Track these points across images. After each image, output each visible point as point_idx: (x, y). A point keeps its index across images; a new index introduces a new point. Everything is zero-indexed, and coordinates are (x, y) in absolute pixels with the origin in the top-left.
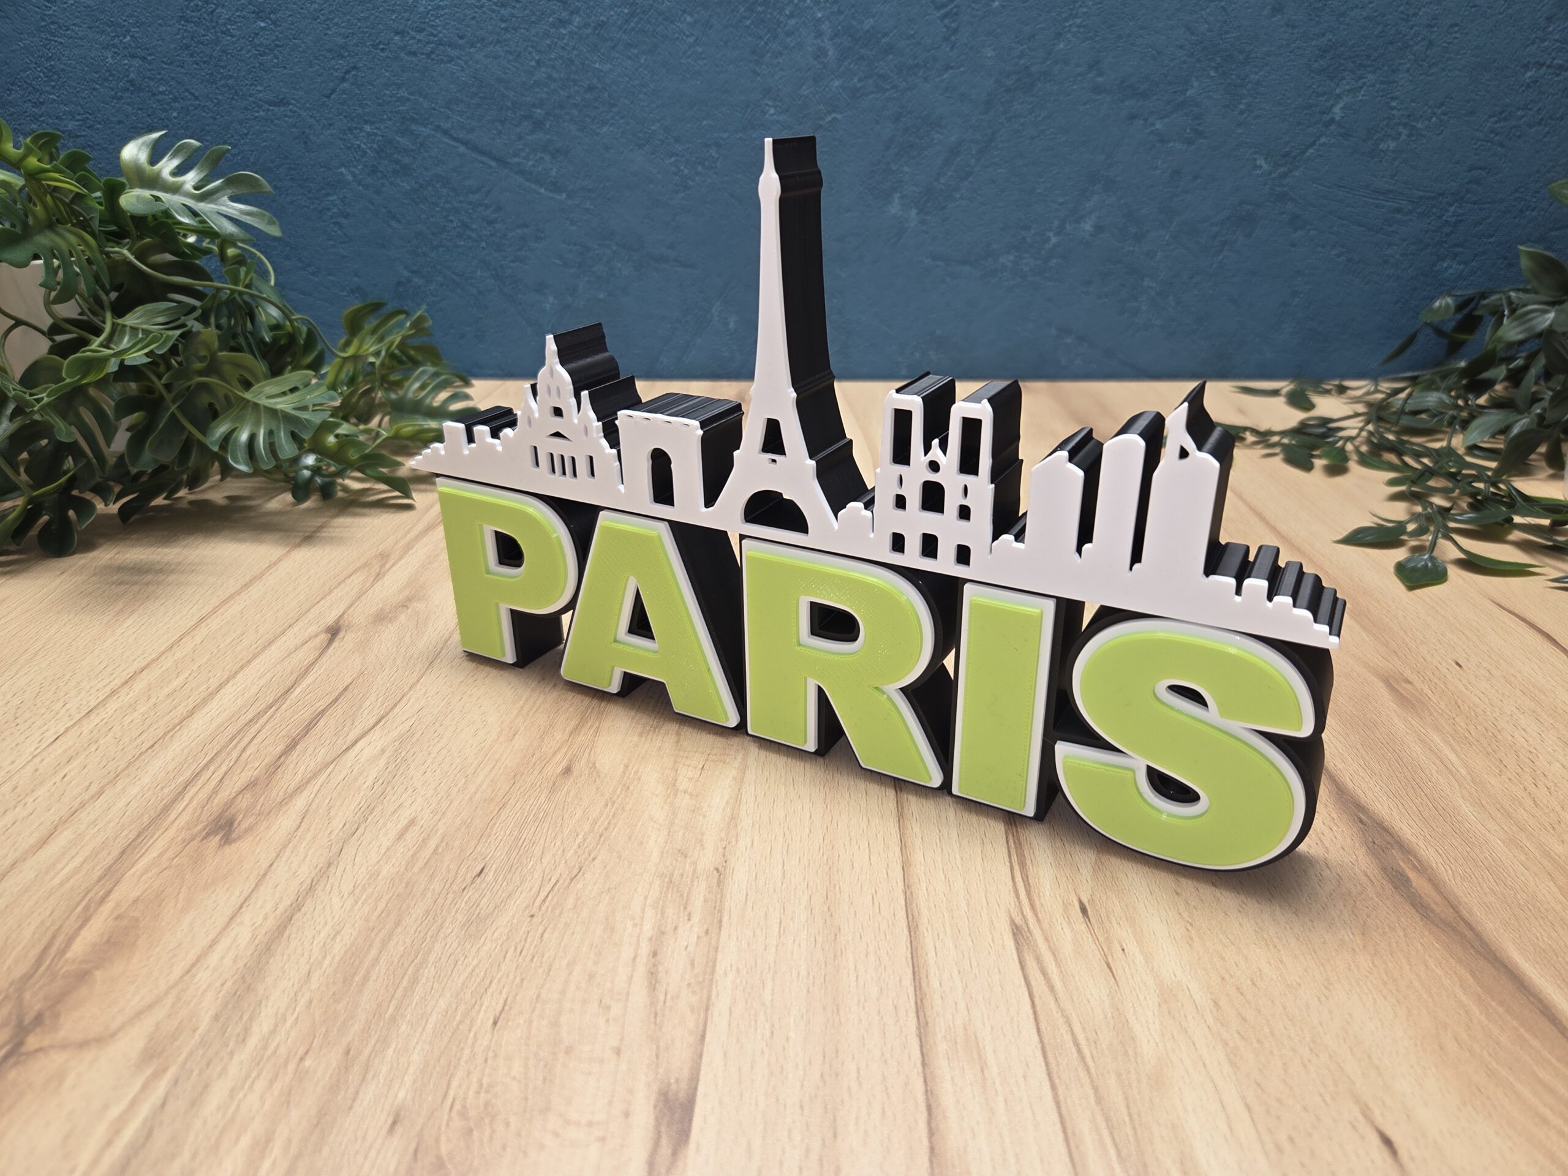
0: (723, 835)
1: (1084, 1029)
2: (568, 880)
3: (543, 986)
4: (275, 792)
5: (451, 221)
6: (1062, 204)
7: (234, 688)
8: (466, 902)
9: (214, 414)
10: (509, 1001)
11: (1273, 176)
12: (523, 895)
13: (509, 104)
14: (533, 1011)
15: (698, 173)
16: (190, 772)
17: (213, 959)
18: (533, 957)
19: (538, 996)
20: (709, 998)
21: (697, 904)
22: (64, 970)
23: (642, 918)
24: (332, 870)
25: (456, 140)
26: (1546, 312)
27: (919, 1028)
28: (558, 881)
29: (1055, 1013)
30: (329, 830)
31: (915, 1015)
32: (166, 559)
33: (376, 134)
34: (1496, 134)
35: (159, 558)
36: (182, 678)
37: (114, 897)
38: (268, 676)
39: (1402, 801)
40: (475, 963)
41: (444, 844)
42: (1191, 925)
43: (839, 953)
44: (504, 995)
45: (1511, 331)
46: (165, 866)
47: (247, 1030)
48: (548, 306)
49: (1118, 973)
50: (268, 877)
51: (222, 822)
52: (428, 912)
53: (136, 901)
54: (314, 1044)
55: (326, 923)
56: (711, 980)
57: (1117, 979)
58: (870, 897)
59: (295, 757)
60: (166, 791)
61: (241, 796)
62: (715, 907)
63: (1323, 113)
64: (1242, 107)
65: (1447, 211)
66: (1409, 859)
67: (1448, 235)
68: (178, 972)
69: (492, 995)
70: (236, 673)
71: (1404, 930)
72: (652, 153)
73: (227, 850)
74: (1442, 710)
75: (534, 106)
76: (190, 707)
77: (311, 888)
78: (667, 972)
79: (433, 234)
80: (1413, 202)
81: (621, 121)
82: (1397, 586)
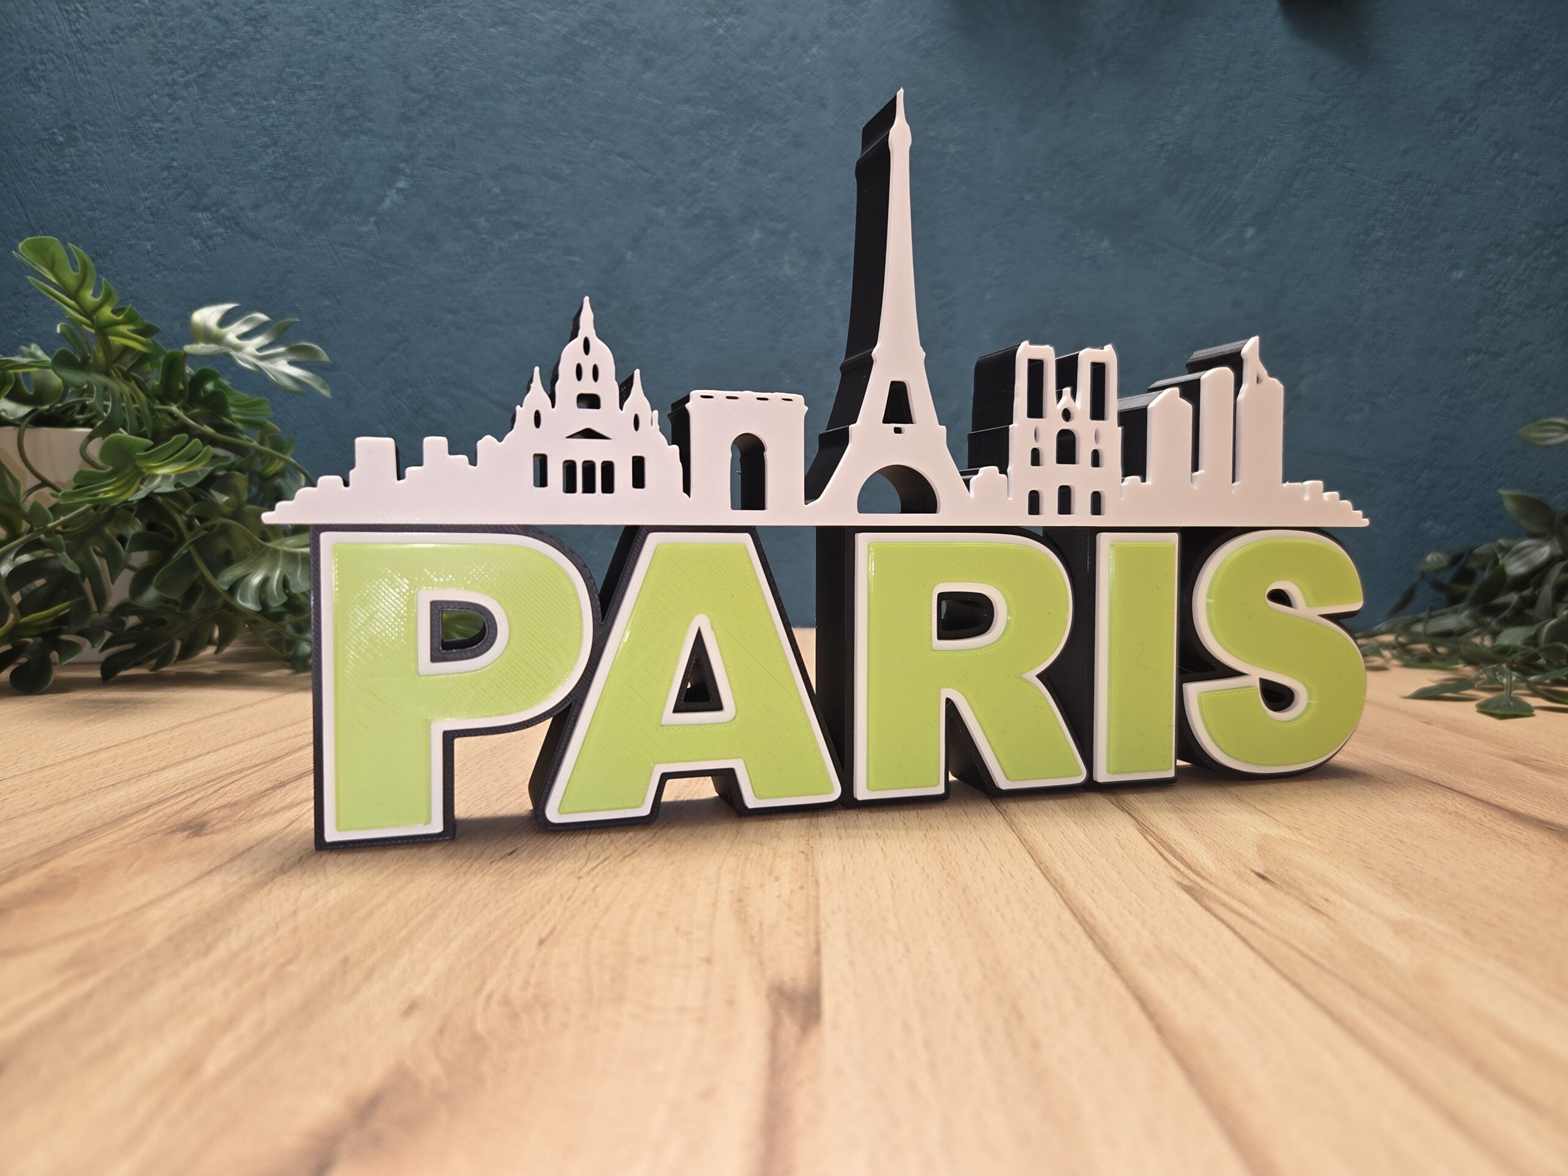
3: (601, 918)
4: (258, 809)
7: (214, 757)
9: (228, 560)
10: (557, 929)
14: (591, 935)
16: (156, 798)
17: (171, 902)
18: (586, 901)
19: (596, 926)
20: (818, 927)
21: (785, 871)
23: (718, 880)
26: (1540, 546)
29: (1266, 937)
36: (154, 752)
37: (50, 865)
38: (255, 751)
40: (510, 906)
43: (972, 901)
44: (551, 924)
46: (118, 849)
47: (210, 946)
49: (1329, 913)
51: (191, 825)
53: (77, 868)
54: (301, 956)
56: (817, 916)
57: (1331, 917)
58: (996, 869)
60: (127, 808)
61: (217, 810)
62: (807, 874)
78: (758, 911)
82: (1487, 719)
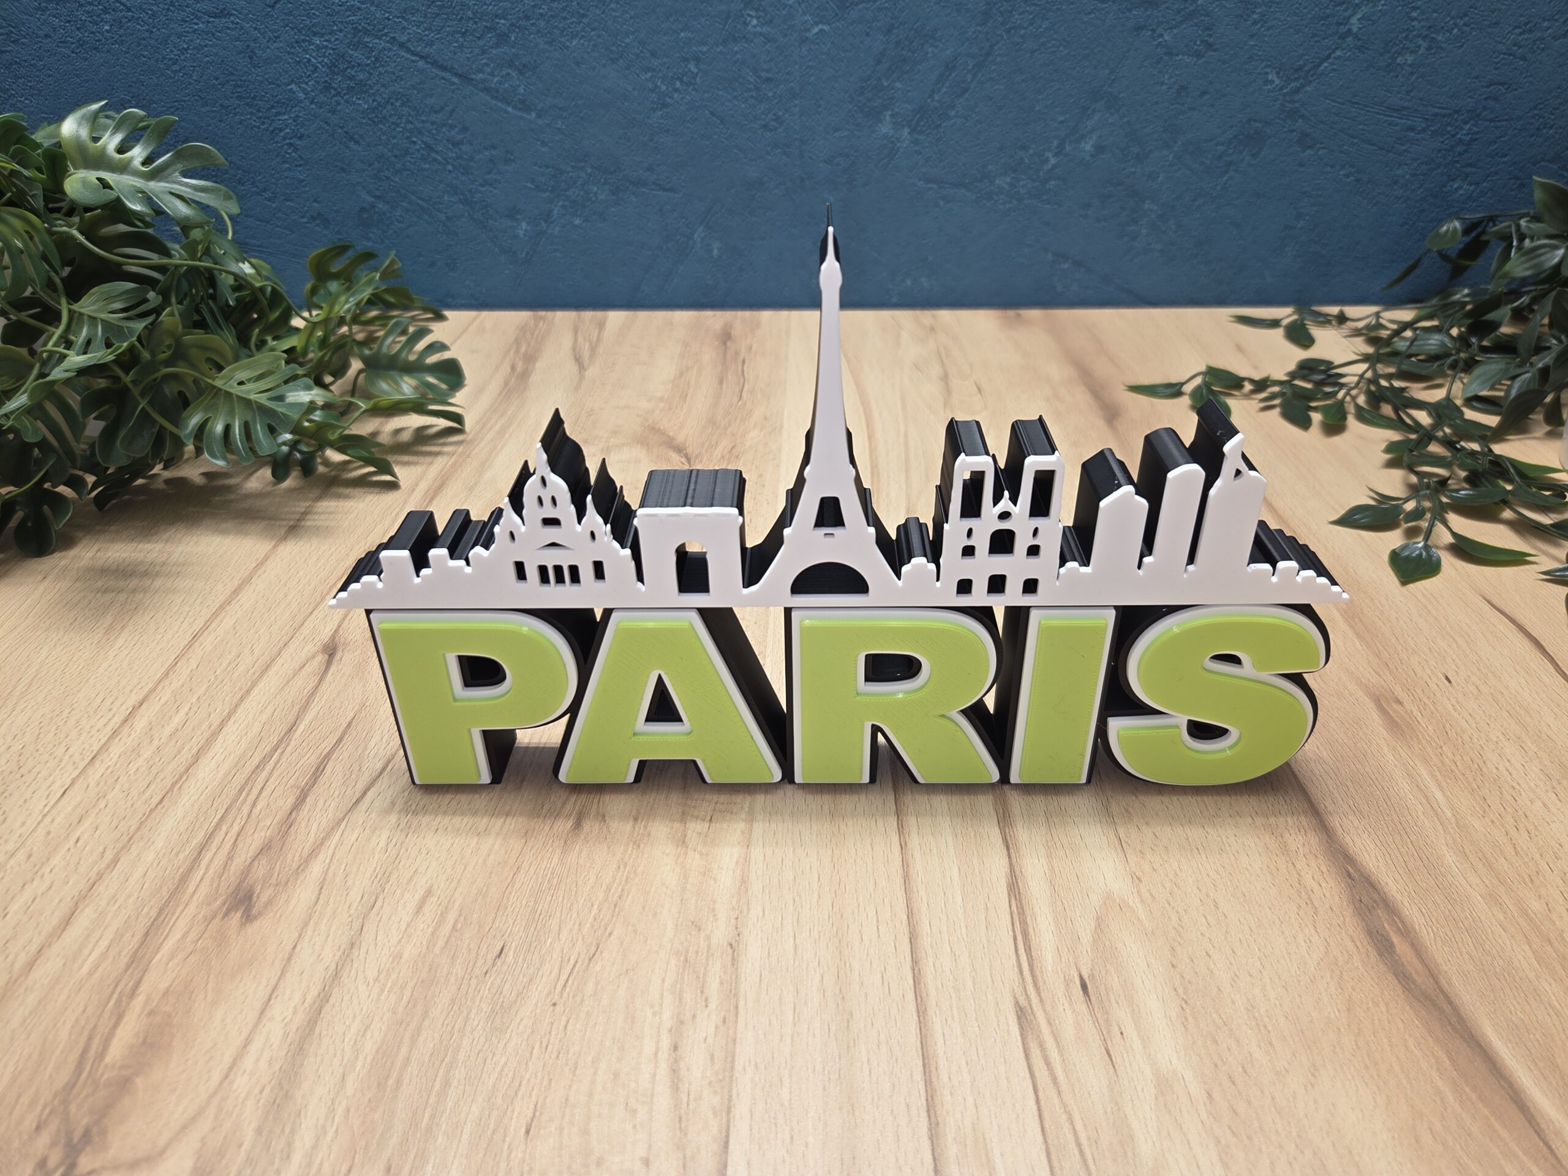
0: (734, 903)
1: (1085, 1126)
2: (587, 961)
3: (570, 1086)
4: (290, 856)
5: (414, 143)
6: (1062, 122)
7: (236, 726)
8: (489, 989)
9: (184, 402)
10: (539, 1106)
11: (1285, 91)
12: (544, 979)
13: (470, 14)
14: (563, 1117)
15: (676, 90)
16: (203, 833)
17: (248, 1062)
18: (559, 1053)
19: (567, 1099)
20: (730, 1099)
21: (714, 986)
22: (105, 1077)
23: (661, 1005)
24: (355, 951)
25: (414, 54)
26: (1556, 248)
27: (930, 1130)
28: (576, 962)
29: (1058, 1108)
30: (348, 903)
31: (926, 1114)
32: (150, 558)
33: (326, 47)
34: (1520, 47)
35: (142, 555)
36: (182, 713)
37: (144, 987)
38: (270, 709)
39: (1389, 849)
40: (503, 1060)
41: (462, 918)
42: (1186, 1002)
43: (852, 1044)
44: (534, 1099)
45: (1518, 267)
46: (190, 950)
47: (290, 1144)
48: (521, 233)
49: (1118, 1060)
50: (293, 961)
51: (241, 894)
52: (453, 1001)
53: (166, 993)
54: (356, 1160)
55: (355, 1017)
56: (731, 1077)
57: (1116, 1067)
58: (879, 976)
59: (305, 812)
60: (181, 856)
61: (256, 862)
62: (731, 991)
63: (1339, 24)
64: (1255, 16)
65: (1462, 129)
66: (1393, 920)
67: (1460, 154)
68: (216, 1077)
69: (523, 1098)
70: (237, 706)
71: (1387, 1004)
72: (627, 69)
73: (252, 929)
74: (1431, 737)
75: (497, 16)
76: (195, 751)
77: (337, 974)
78: (688, 1069)
79: (396, 156)
80: (1427, 119)
81: (593, 33)
82: (1390, 577)
